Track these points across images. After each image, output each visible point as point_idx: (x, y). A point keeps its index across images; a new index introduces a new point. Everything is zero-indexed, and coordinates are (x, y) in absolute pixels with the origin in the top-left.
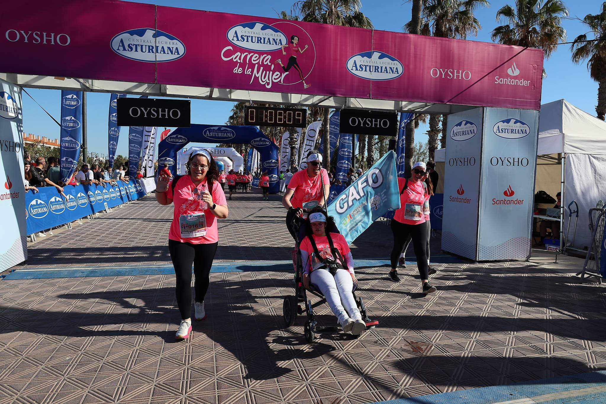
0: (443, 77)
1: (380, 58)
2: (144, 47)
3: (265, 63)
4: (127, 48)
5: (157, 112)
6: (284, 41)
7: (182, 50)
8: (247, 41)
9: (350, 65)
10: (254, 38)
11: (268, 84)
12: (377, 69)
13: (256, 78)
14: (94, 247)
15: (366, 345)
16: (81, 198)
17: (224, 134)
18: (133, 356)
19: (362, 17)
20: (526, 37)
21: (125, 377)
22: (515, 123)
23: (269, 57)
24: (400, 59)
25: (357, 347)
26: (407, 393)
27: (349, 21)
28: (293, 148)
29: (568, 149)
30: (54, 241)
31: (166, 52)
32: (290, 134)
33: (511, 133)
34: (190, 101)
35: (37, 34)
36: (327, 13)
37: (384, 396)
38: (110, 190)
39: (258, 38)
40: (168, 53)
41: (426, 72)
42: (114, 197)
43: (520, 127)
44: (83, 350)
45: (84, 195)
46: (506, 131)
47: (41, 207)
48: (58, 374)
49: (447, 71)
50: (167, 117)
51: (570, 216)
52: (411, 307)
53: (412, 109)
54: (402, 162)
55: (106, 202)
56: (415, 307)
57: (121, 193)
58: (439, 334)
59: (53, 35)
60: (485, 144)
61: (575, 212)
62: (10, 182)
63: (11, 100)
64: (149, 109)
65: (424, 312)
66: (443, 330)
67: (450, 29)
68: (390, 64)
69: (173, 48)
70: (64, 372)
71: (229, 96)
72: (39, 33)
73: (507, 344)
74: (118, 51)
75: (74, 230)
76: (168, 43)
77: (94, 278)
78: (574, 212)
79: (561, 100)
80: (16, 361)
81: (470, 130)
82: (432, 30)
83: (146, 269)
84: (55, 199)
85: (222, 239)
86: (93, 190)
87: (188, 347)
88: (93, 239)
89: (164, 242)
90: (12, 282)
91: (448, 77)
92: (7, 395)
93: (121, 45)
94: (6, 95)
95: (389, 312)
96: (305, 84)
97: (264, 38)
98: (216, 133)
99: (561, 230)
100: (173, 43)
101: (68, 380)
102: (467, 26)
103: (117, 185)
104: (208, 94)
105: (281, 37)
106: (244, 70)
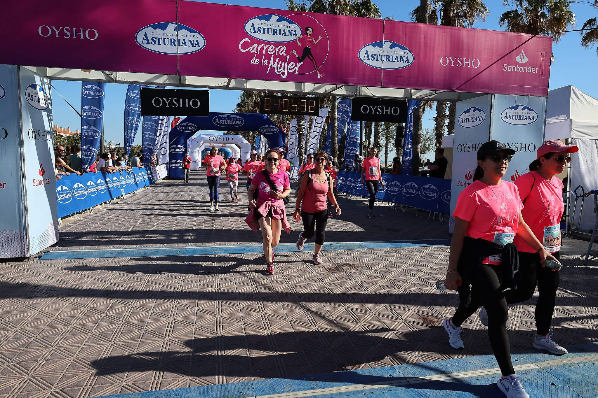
0: (453, 65)
1: (391, 47)
2: (166, 40)
3: (281, 54)
4: (150, 41)
5: (178, 102)
6: (299, 33)
7: (202, 43)
8: (264, 33)
9: (362, 54)
10: (270, 30)
11: (284, 74)
12: (388, 58)
13: (272, 69)
14: (117, 230)
15: (381, 318)
16: (101, 185)
17: (233, 122)
18: (170, 326)
19: (370, 4)
20: (535, 22)
21: (166, 343)
22: (523, 109)
23: (285, 48)
24: (410, 47)
25: (373, 319)
26: (421, 359)
27: (356, 8)
28: (300, 135)
29: (575, 135)
30: (79, 224)
31: (187, 45)
32: (298, 121)
33: (519, 119)
34: (209, 91)
35: (67, 30)
36: (335, 1)
37: (400, 361)
38: (126, 177)
39: (274, 29)
40: (189, 46)
41: (435, 61)
42: (129, 184)
43: (528, 113)
44: (124, 320)
45: (103, 182)
46: (514, 117)
47: (66, 193)
48: (106, 341)
49: (456, 59)
50: (187, 107)
51: (576, 200)
52: (422, 285)
53: (422, 97)
54: (411, 148)
55: (123, 188)
56: (425, 286)
57: (135, 180)
58: (449, 309)
59: (82, 29)
60: (493, 130)
61: (582, 196)
62: (43, 169)
63: (42, 91)
64: (170, 99)
65: (434, 290)
66: (452, 306)
67: (458, 15)
68: (401, 53)
69: (193, 40)
70: (110, 339)
71: (245, 85)
72: (69, 28)
73: (513, 318)
74: (142, 44)
75: (96, 215)
76: (189, 36)
77: (122, 259)
78: (580, 196)
79: (569, 86)
80: (67, 329)
81: (479, 117)
82: (439, 16)
83: (170, 250)
84: (78, 185)
85: (237, 223)
86: (111, 177)
87: (218, 318)
88: (116, 223)
89: (182, 226)
90: (48, 262)
91: (457, 66)
92: (64, 357)
93: (145, 38)
94: (38, 87)
95: (401, 290)
96: (319, 74)
97: (280, 30)
98: (225, 121)
99: (567, 214)
100: (194, 36)
101: (116, 345)
102: (475, 12)
103: (132, 172)
104: (226, 84)
105: (296, 28)
106: (260, 61)
